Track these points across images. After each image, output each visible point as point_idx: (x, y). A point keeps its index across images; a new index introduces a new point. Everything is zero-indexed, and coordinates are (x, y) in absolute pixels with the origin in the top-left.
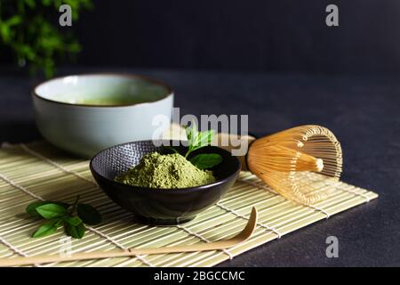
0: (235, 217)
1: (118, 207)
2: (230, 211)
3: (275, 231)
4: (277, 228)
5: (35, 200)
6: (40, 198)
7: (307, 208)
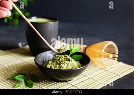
0: (88, 78)
1: (45, 75)
2: (86, 76)
3: (103, 83)
4: (104, 82)
5: (13, 73)
6: (16, 72)
7: (114, 74)
